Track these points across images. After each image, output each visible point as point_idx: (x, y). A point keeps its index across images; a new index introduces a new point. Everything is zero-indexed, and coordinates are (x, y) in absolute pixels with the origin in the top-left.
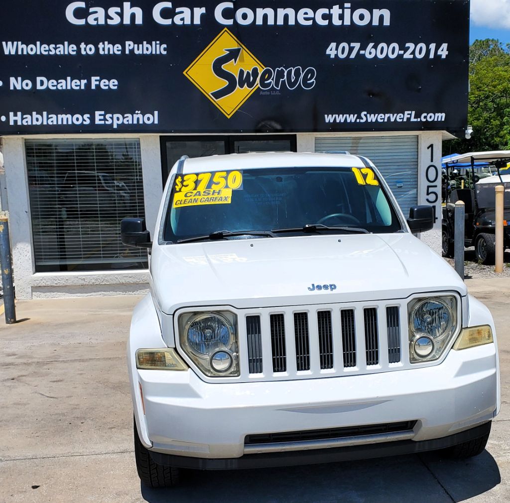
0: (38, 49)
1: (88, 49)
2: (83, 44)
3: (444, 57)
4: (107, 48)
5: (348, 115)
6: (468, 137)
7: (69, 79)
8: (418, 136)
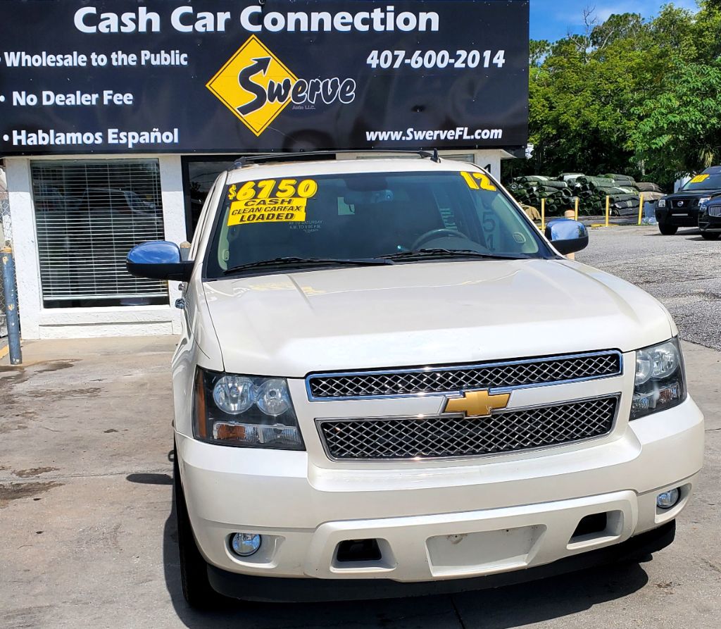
0: (45, 60)
1: (99, 60)
2: (94, 54)
3: (500, 65)
4: (121, 59)
5: (392, 133)
6: (529, 156)
7: (78, 93)
8: (474, 155)
